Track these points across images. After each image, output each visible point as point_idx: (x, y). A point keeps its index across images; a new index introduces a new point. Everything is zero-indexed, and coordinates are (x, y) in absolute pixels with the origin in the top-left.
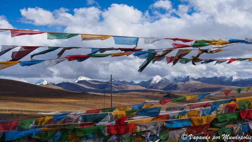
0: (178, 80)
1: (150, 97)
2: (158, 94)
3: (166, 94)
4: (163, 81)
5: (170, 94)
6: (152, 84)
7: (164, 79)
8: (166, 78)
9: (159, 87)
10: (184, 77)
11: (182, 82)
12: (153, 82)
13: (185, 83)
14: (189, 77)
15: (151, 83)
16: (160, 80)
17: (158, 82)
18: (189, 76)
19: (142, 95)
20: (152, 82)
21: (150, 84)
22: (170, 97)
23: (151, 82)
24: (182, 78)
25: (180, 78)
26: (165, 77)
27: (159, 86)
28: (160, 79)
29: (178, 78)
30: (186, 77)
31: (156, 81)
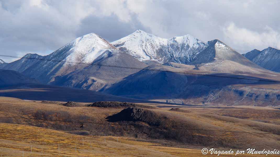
0: (172, 56)
1: (54, 118)
2: (89, 106)
3: (119, 110)
4: (110, 59)
5: (135, 111)
6: (69, 66)
7: (118, 48)
8: (123, 44)
9: (94, 81)
10: (196, 46)
11: (186, 63)
12: (71, 59)
13: (197, 68)
14: (217, 44)
15: (65, 65)
16: (101, 51)
17: (90, 58)
18: (216, 41)
19: (24, 111)
20: (68, 58)
21: (61, 66)
22: (135, 120)
23: (64, 58)
24: (188, 46)
25: (178, 48)
26: (122, 40)
27: (94, 75)
28: (99, 48)
29: (170, 48)
30: (202, 45)
31: (83, 56)
